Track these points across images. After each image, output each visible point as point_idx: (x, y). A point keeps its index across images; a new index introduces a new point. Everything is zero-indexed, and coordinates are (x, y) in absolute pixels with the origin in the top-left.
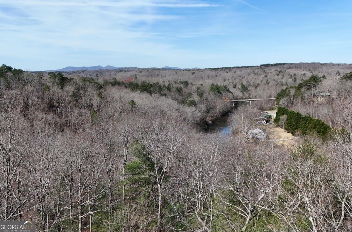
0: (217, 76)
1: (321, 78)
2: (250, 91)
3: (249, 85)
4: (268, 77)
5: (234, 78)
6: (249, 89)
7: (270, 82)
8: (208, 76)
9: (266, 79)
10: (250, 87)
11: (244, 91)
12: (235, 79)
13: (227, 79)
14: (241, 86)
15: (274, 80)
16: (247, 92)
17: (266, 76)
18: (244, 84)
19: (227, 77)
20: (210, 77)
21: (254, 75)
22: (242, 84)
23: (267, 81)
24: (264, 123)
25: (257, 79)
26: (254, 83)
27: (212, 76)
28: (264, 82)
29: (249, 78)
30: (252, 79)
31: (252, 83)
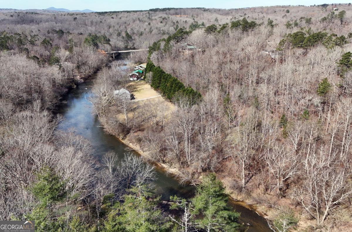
0: (101, 22)
1: (200, 25)
2: (134, 40)
3: (134, 33)
4: (152, 24)
5: (119, 25)
6: (133, 38)
7: (153, 30)
8: (92, 23)
9: (149, 27)
10: (134, 35)
11: (128, 40)
12: (120, 27)
13: (112, 26)
14: (125, 34)
15: (157, 28)
16: (131, 41)
17: (149, 24)
18: (128, 32)
19: (112, 24)
20: (94, 24)
21: (139, 22)
22: (126, 32)
23: (151, 29)
24: (135, 80)
25: (141, 26)
26: (138, 31)
27: (96, 23)
28: (147, 30)
29: (134, 25)
30: (137, 27)
31: (135, 32)
